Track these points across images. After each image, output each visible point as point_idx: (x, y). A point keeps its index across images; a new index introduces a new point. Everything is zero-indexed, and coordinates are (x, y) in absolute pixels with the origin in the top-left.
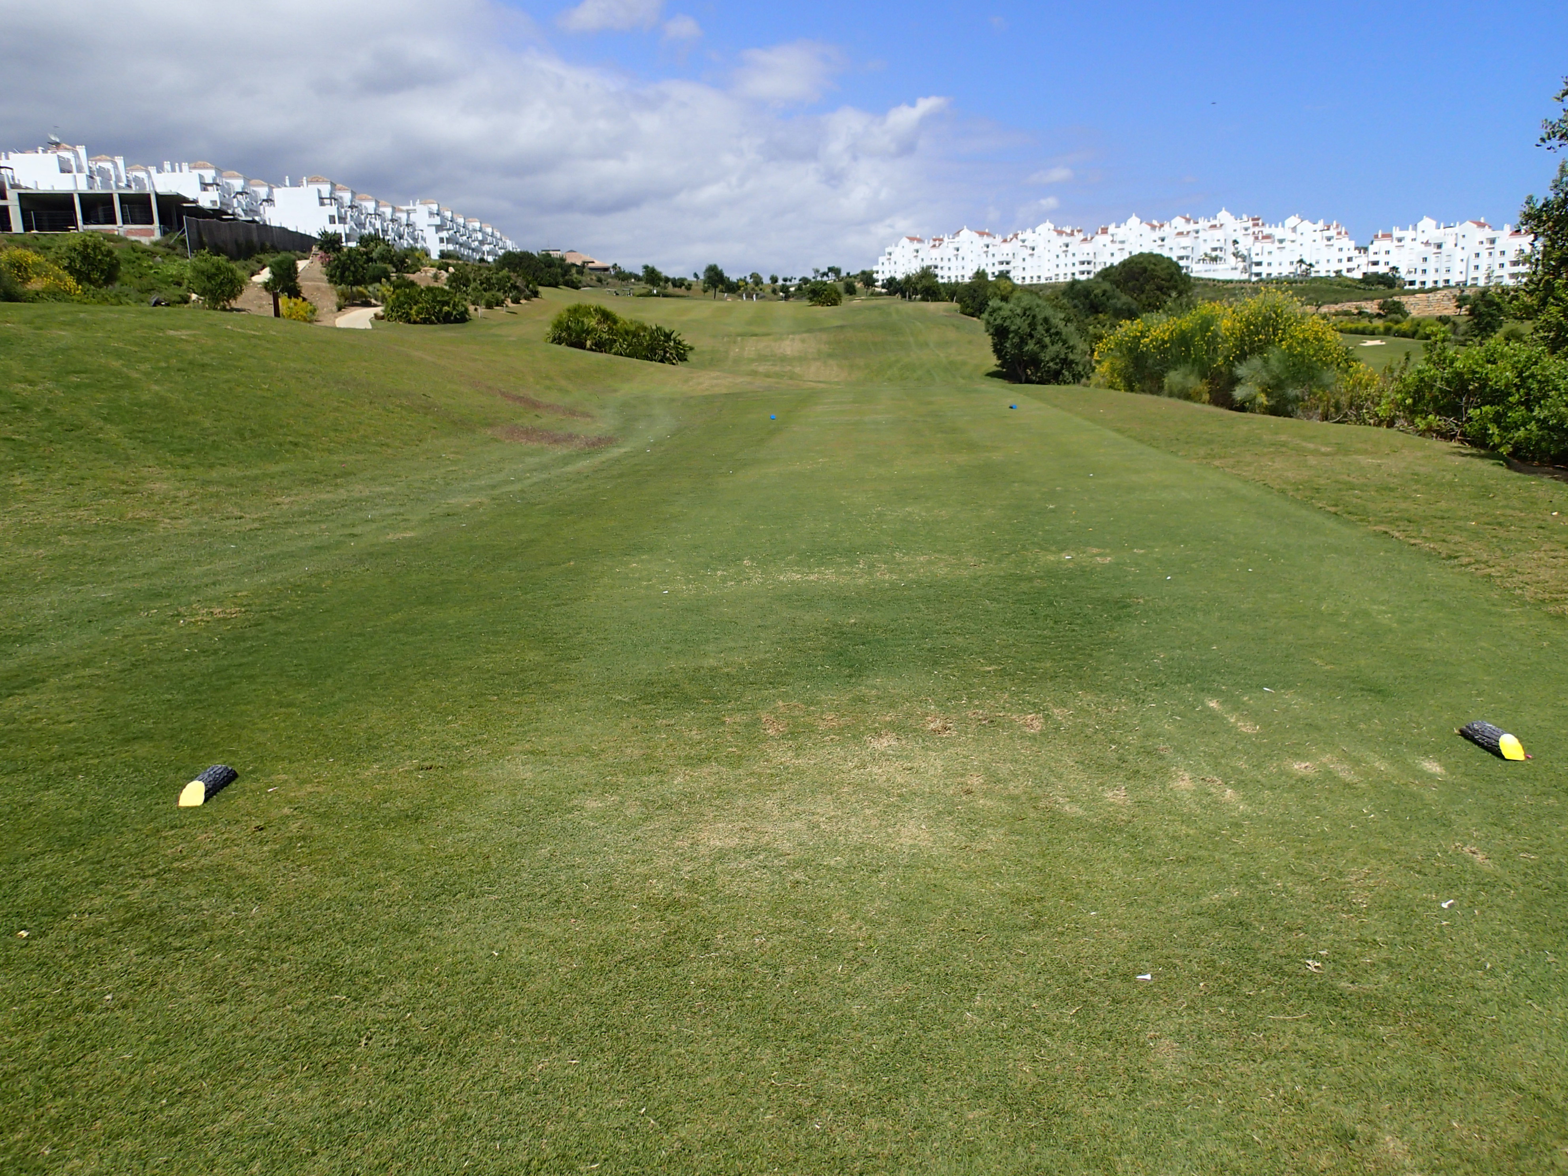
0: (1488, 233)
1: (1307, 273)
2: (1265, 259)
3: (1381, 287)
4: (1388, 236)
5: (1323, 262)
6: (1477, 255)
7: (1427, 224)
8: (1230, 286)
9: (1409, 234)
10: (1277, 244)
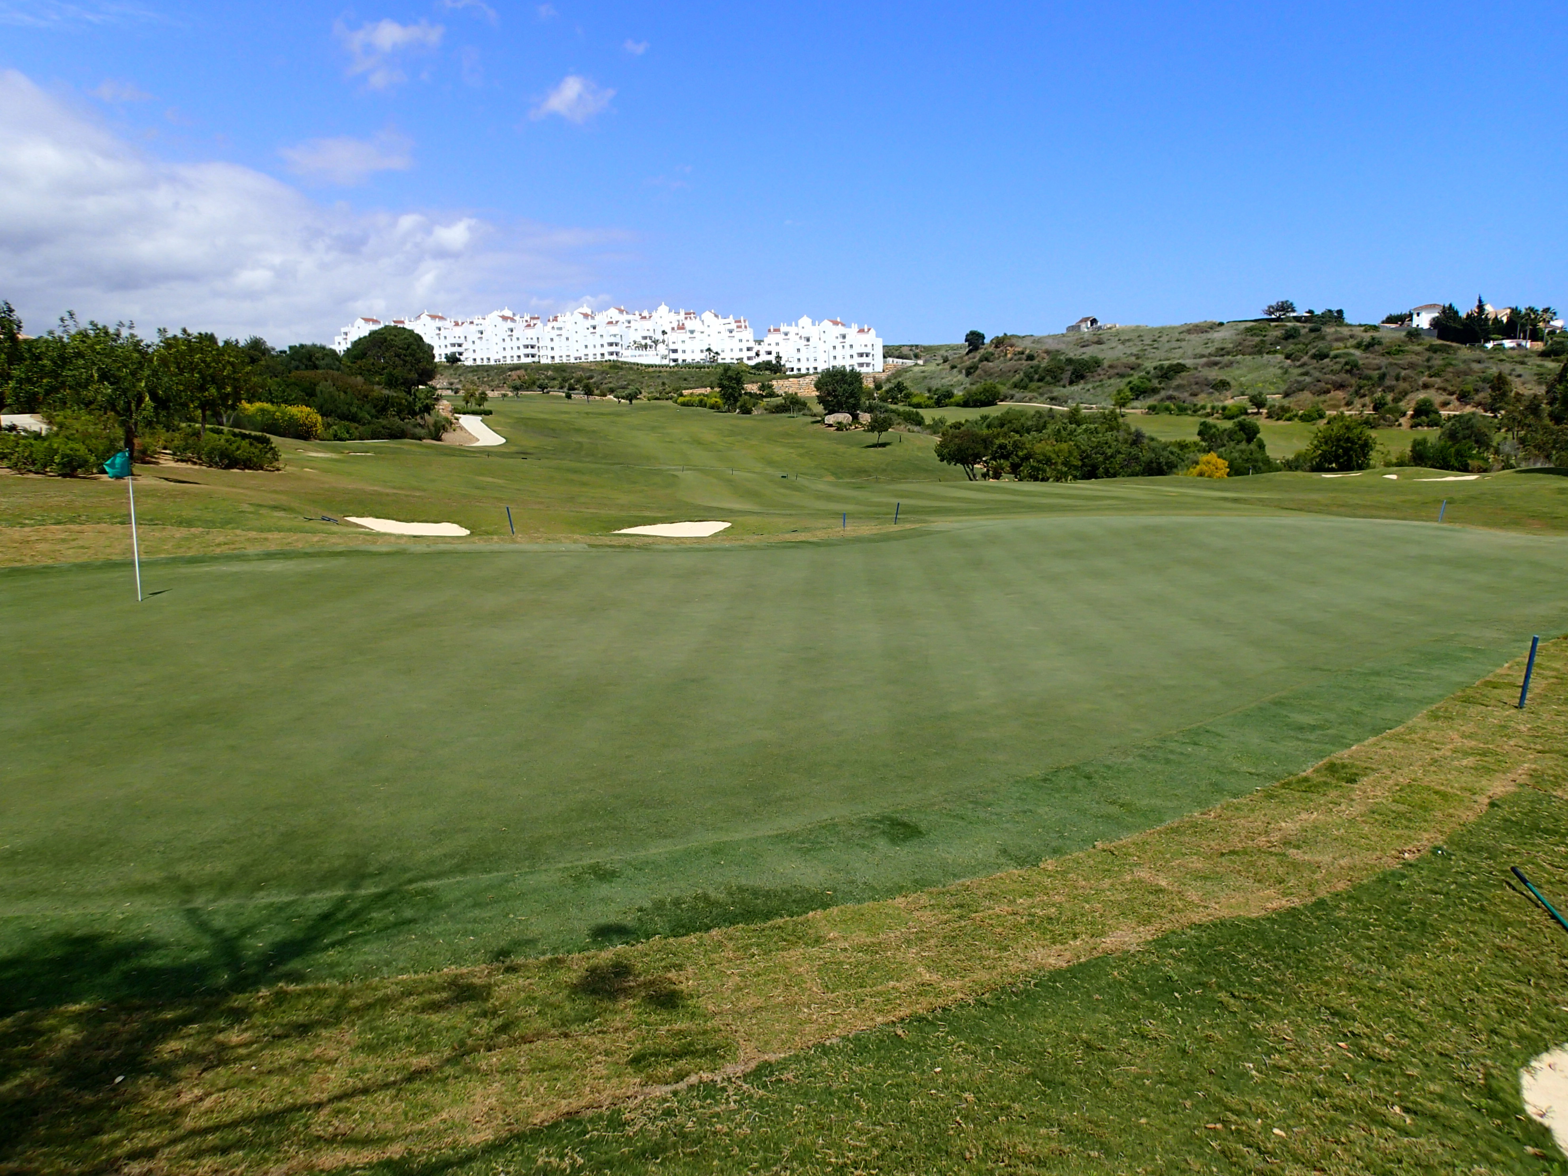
0: (841, 329)
1: (713, 360)
2: (679, 346)
3: (767, 372)
4: (777, 330)
5: (727, 351)
6: (834, 347)
7: (805, 321)
8: (651, 369)
9: (792, 330)
10: (689, 335)
